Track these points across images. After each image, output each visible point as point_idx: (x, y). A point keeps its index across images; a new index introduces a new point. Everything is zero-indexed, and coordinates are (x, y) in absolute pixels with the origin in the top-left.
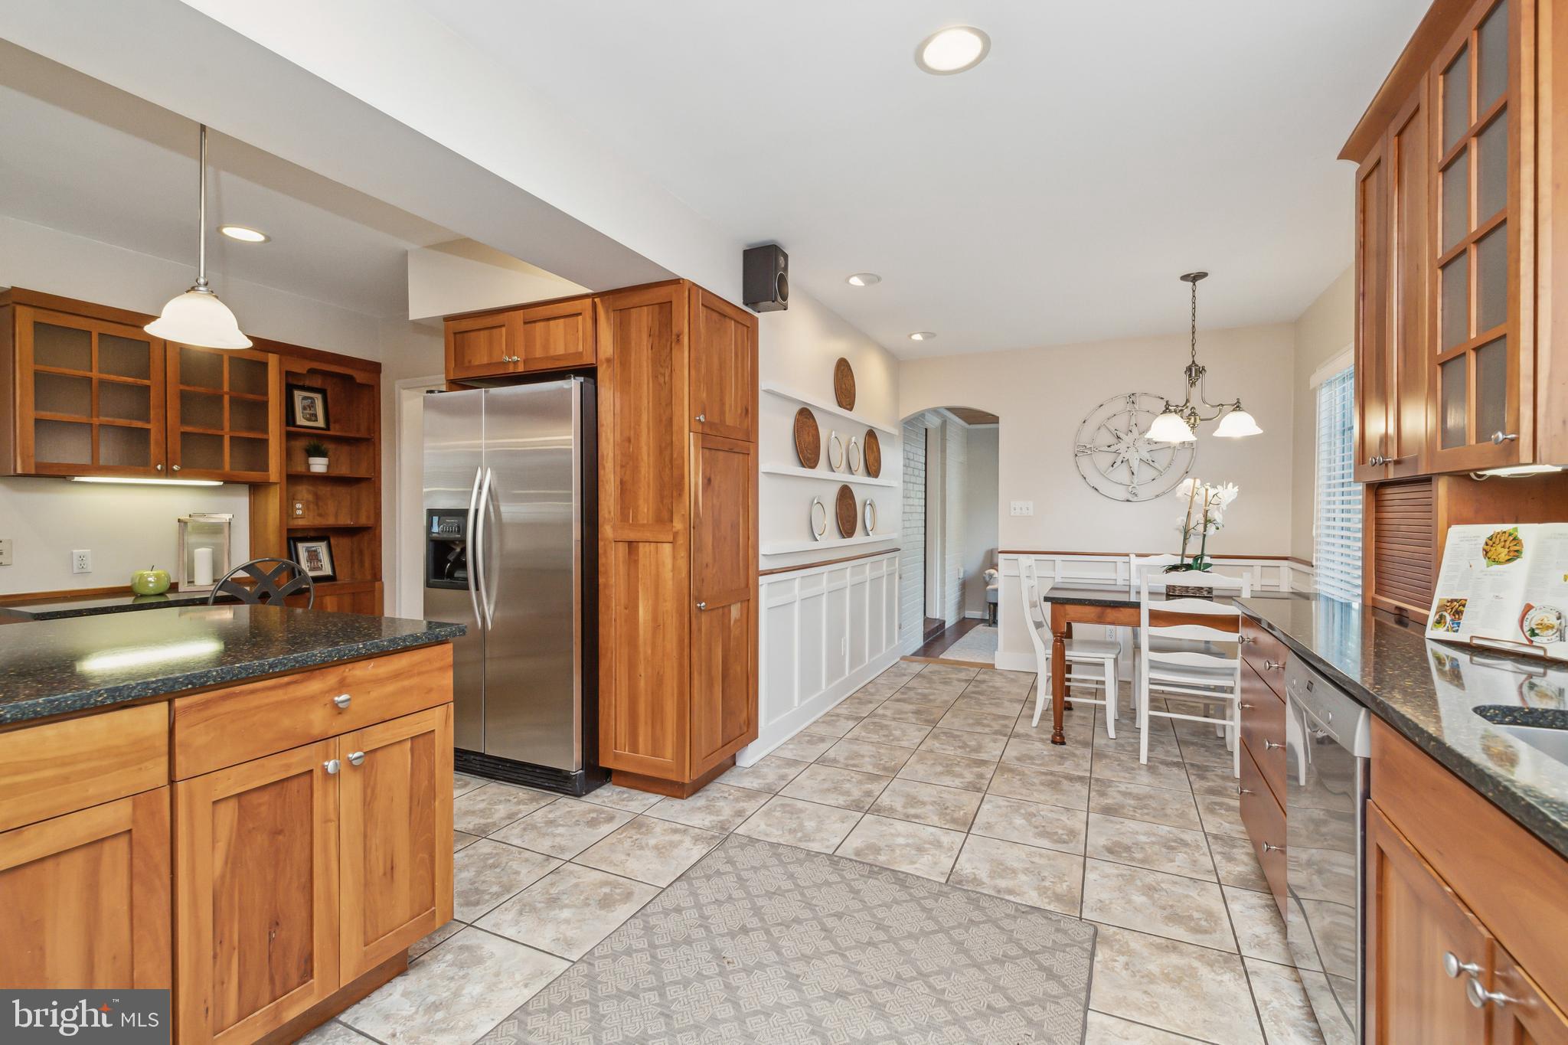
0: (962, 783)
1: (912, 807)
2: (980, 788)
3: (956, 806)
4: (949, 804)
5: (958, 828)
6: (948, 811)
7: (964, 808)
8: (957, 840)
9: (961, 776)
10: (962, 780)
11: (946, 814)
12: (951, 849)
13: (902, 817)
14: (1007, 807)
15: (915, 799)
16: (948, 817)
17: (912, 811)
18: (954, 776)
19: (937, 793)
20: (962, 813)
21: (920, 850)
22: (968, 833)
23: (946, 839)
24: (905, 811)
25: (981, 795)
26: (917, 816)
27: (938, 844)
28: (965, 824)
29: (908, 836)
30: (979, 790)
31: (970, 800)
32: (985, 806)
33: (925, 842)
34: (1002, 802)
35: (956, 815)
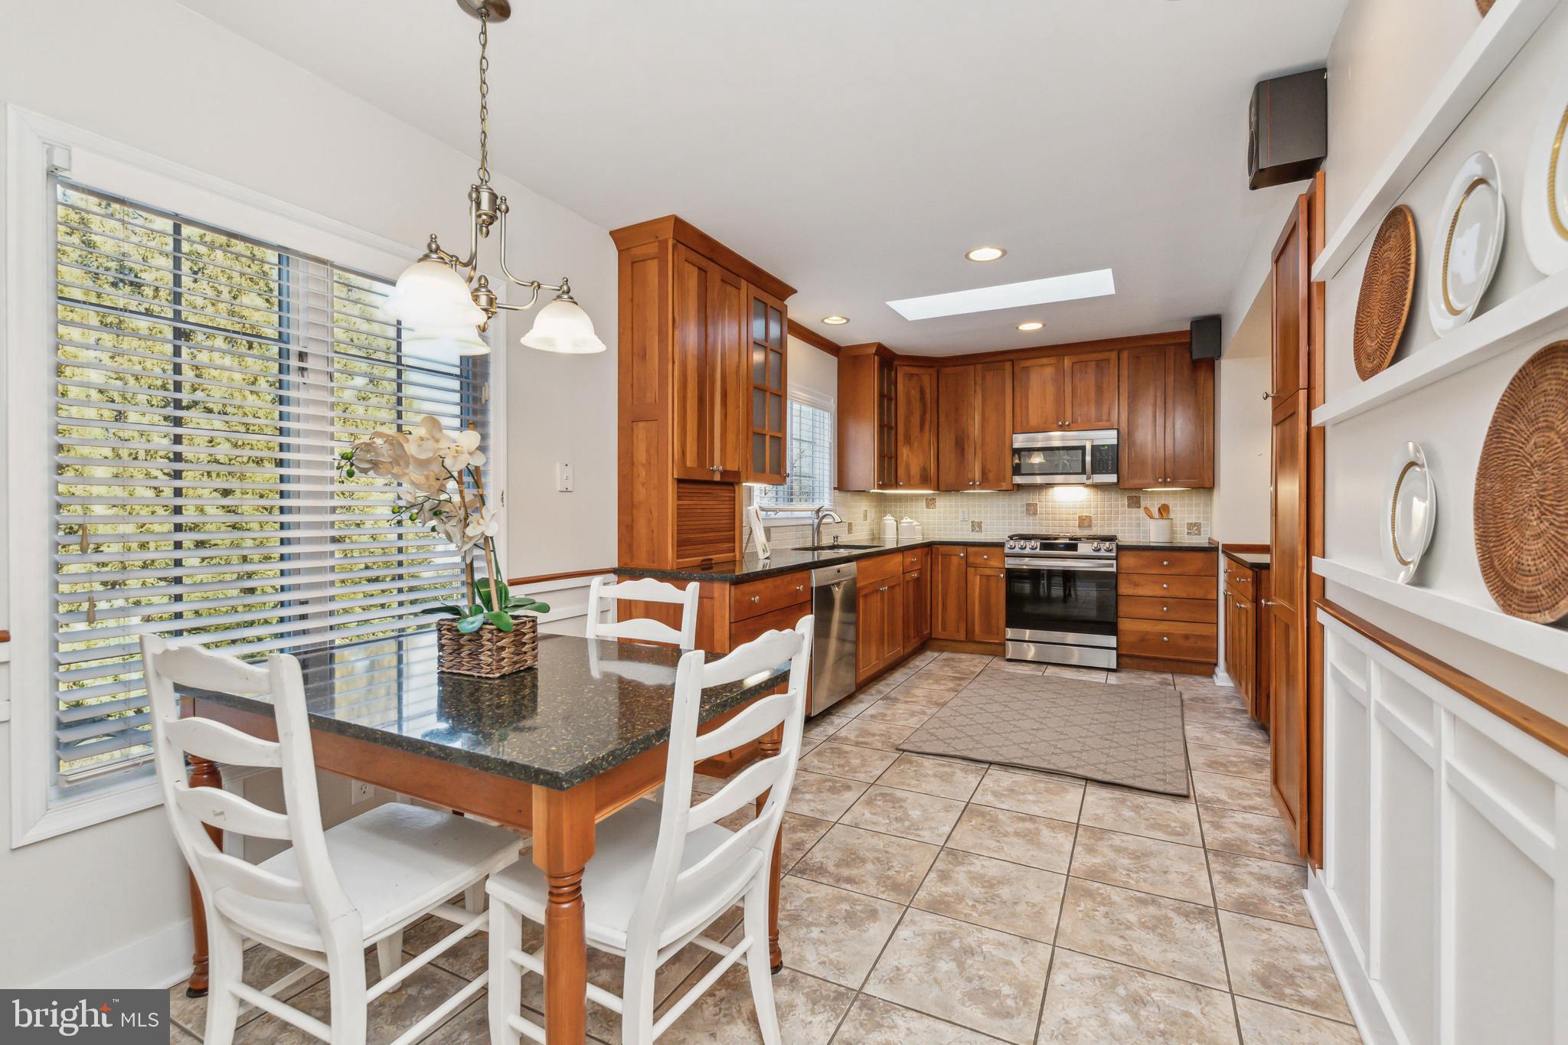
0: (972, 864)
1: (1030, 831)
2: (948, 854)
3: (980, 830)
4: (987, 832)
5: (978, 807)
6: (988, 824)
7: (970, 828)
8: (979, 797)
9: (974, 878)
10: (971, 868)
11: (990, 821)
12: (985, 790)
13: (1037, 819)
14: (922, 829)
15: (1028, 840)
16: (988, 817)
17: (1029, 825)
18: (983, 876)
19: (1003, 848)
20: (973, 822)
21: (1012, 790)
22: (968, 803)
23: (989, 798)
24: (1037, 825)
25: (950, 845)
26: (1023, 820)
27: (995, 794)
28: (972, 811)
29: (1025, 801)
30: (952, 852)
31: (964, 839)
32: (947, 829)
33: (1008, 795)
34: (926, 836)
35: (980, 820)
